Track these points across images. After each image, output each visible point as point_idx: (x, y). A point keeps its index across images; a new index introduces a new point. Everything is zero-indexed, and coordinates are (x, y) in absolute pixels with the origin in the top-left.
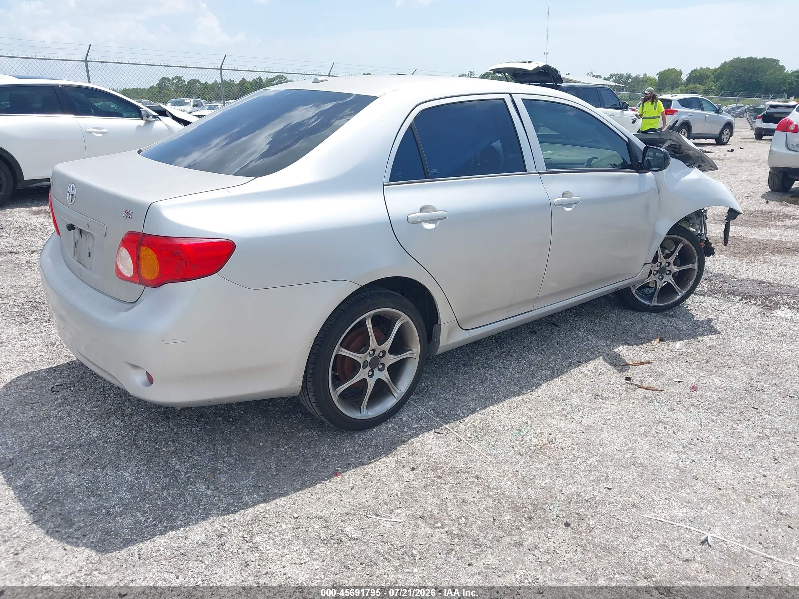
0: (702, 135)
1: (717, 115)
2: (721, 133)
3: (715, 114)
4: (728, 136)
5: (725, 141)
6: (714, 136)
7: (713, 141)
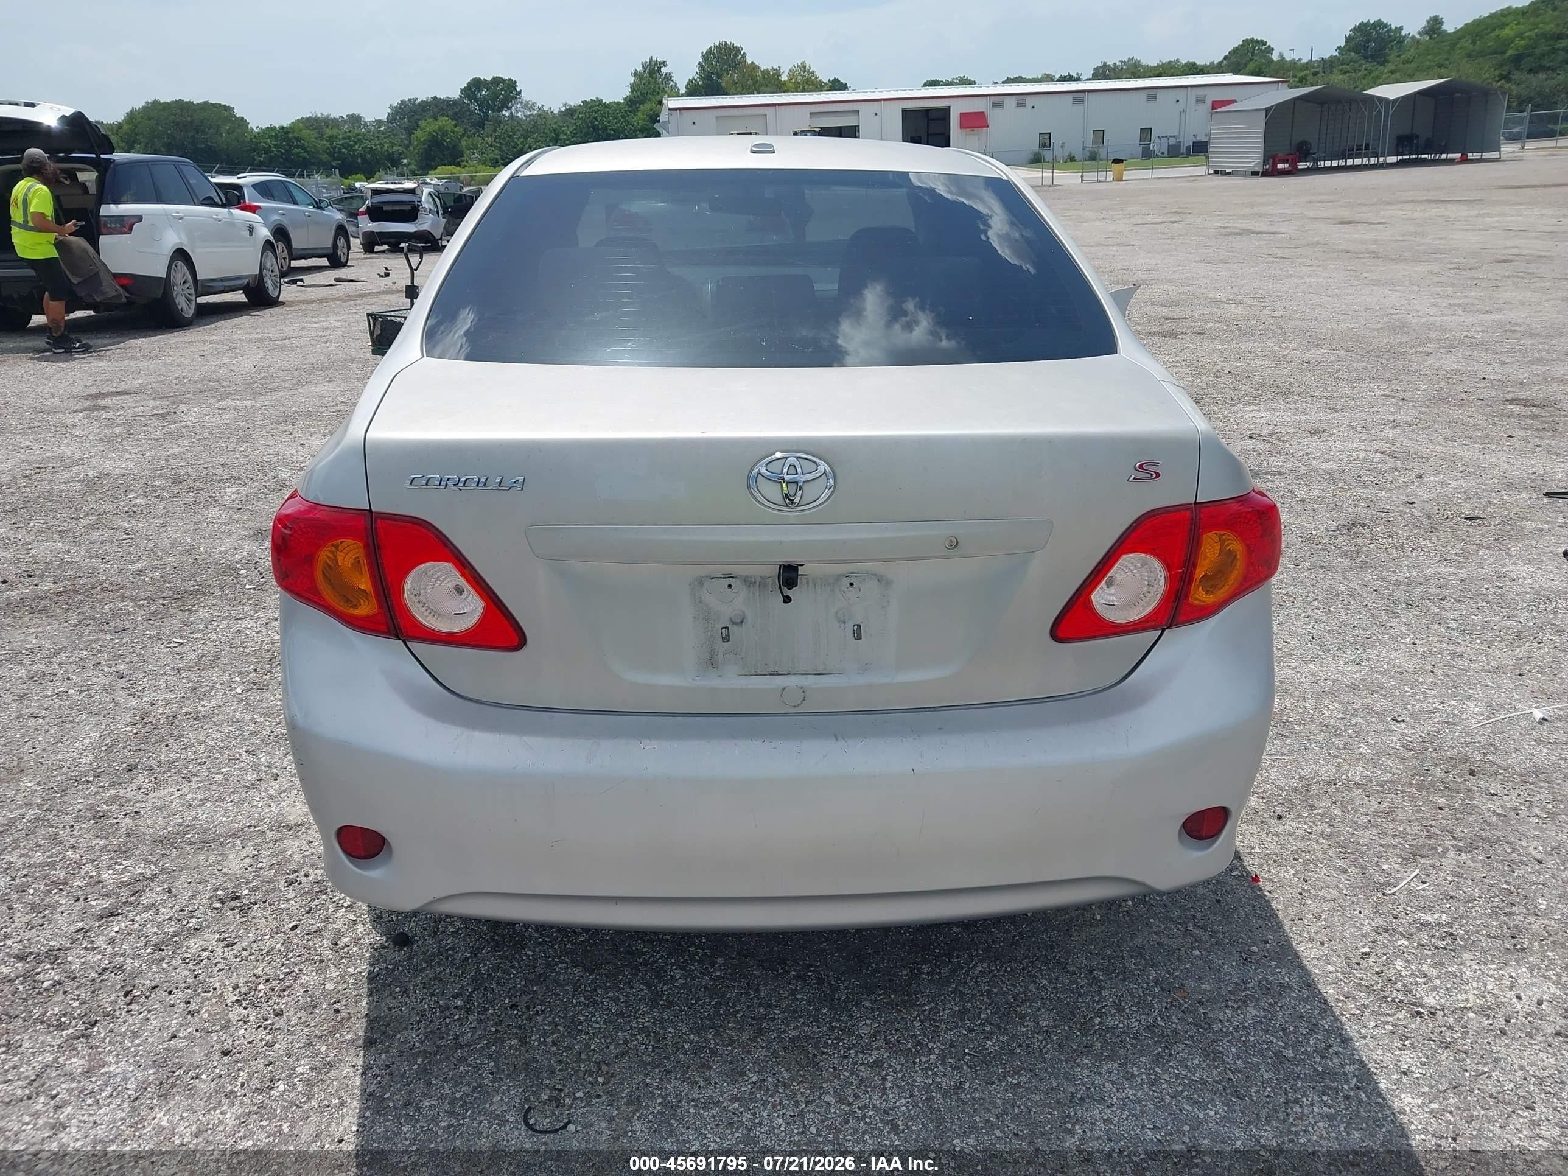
0: (309, 252)
1: (320, 211)
2: (335, 246)
3: (315, 210)
4: (345, 250)
5: (343, 259)
6: (325, 252)
7: (324, 262)
